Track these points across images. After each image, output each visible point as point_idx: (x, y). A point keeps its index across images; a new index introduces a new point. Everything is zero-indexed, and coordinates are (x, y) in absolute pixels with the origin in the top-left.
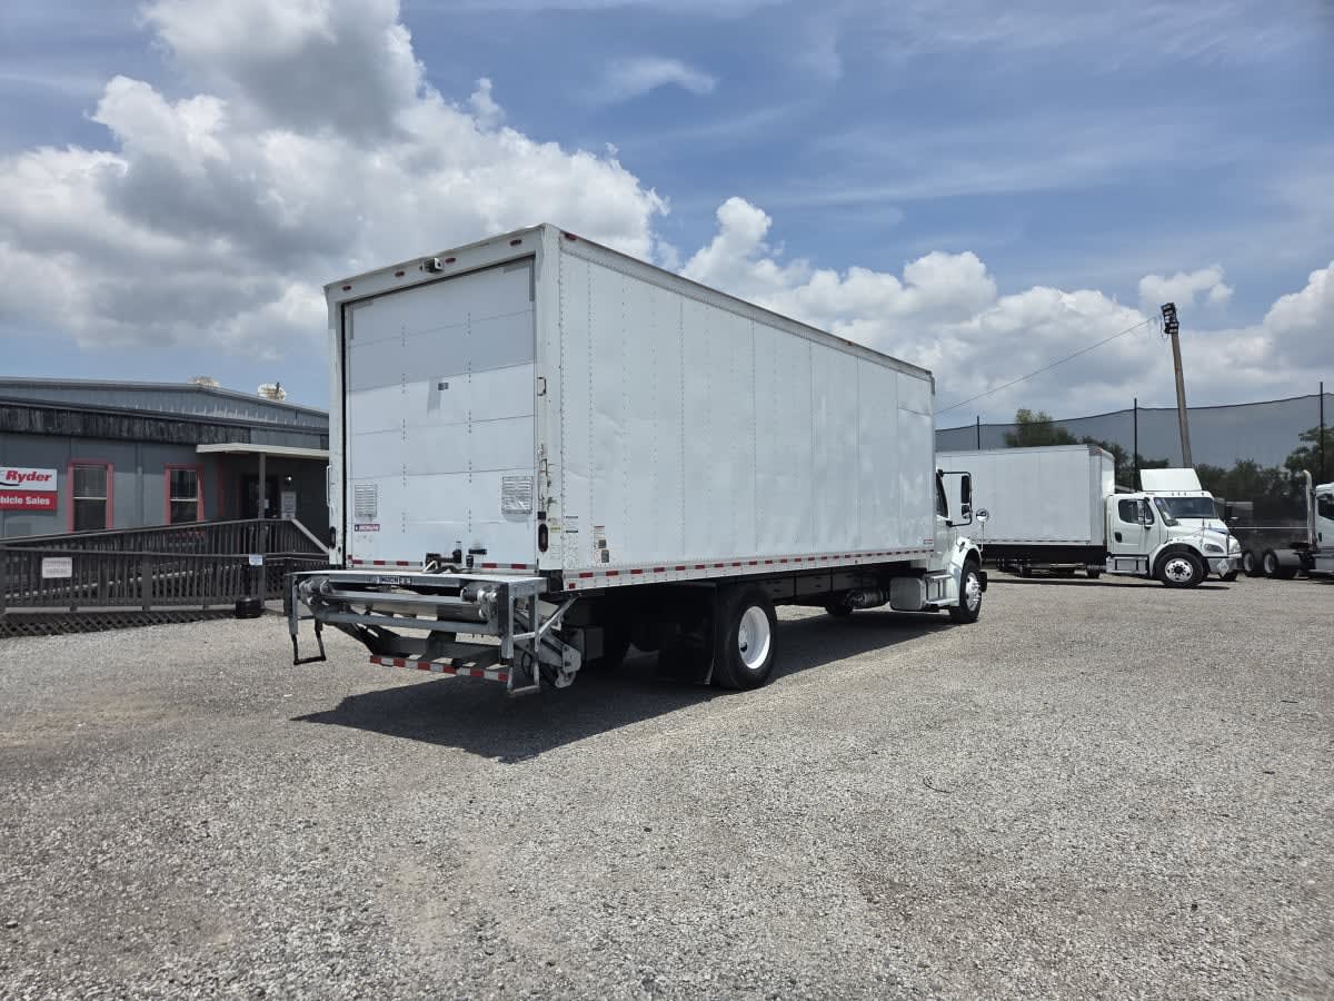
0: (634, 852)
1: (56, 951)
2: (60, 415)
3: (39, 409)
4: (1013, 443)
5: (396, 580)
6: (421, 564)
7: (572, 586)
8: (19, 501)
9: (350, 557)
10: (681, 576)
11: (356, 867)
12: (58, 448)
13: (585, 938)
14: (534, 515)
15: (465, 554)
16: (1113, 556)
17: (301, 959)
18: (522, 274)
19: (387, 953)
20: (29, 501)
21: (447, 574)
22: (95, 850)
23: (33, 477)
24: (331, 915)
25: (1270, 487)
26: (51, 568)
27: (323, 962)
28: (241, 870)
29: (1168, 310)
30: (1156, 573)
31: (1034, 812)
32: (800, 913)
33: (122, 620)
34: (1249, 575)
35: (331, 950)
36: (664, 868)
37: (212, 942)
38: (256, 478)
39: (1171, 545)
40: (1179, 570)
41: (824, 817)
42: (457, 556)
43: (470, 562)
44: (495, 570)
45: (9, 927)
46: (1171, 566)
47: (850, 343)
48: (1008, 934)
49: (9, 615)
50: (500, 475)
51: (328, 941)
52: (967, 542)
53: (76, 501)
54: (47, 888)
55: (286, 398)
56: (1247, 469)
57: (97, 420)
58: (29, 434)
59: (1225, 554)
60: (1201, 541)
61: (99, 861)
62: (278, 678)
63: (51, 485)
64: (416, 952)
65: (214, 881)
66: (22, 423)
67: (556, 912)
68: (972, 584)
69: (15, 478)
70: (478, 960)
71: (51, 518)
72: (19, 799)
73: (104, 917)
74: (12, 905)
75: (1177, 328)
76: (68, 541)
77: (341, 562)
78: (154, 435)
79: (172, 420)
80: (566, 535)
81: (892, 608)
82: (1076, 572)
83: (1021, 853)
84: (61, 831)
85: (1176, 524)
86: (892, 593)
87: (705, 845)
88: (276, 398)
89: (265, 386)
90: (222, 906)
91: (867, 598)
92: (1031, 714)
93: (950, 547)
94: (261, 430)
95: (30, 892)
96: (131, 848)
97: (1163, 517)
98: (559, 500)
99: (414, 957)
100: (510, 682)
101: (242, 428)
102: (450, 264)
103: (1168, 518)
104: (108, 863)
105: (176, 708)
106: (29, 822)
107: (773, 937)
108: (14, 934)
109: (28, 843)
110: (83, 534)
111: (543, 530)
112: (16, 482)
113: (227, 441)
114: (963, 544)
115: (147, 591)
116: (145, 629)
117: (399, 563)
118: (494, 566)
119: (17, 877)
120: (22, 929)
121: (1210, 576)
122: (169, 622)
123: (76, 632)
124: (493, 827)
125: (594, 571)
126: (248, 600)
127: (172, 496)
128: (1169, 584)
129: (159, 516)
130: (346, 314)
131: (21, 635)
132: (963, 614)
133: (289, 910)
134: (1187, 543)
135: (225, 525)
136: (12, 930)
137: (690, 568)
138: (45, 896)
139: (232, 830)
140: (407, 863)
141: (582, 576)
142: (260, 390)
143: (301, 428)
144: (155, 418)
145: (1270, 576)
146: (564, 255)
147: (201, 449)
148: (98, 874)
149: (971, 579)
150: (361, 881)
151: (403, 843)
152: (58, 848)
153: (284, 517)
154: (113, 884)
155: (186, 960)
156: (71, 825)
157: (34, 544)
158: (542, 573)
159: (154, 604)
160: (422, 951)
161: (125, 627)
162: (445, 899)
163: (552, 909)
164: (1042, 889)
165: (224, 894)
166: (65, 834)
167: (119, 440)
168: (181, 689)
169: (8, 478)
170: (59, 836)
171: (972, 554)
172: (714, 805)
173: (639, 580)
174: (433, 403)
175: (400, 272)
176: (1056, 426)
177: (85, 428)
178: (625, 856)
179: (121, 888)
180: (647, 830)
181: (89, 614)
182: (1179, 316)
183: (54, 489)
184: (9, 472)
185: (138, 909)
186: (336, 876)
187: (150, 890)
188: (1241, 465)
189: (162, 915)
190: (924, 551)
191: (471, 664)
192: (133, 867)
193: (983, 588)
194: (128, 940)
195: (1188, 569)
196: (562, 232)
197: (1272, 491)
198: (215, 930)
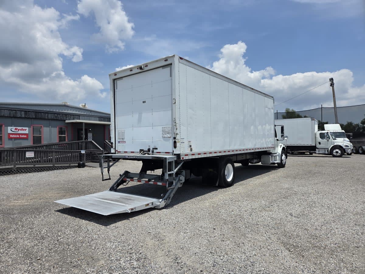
0: (213, 236)
1: (54, 267)
2: (29, 112)
3: (23, 111)
4: (284, 117)
5: (132, 157)
6: (138, 152)
7: (183, 158)
8: (18, 136)
9: (117, 151)
10: (211, 155)
11: (134, 240)
12: (28, 121)
13: (209, 262)
14: (172, 138)
15: (151, 149)
16: (318, 149)
17: (126, 269)
18: (167, 70)
19: (152, 267)
20: (21, 136)
21: (146, 155)
22: (57, 235)
23: (22, 130)
24: (131, 255)
25: (357, 129)
26: (29, 155)
27: (134, 270)
28: (101, 241)
29: (331, 80)
30: (330, 153)
31: (327, 223)
32: (270, 255)
33: (47, 168)
34: (355, 153)
35: (135, 266)
36: (224, 241)
37: (98, 264)
38: (82, 130)
39: (335, 145)
40: (337, 152)
41: (265, 225)
42: (149, 150)
43: (153, 152)
44: (160, 154)
45: (38, 259)
46: (335, 151)
47: (253, 89)
48: (335, 261)
49: (17, 168)
50: (161, 127)
51: (133, 264)
52: (282, 145)
53: (33, 136)
54: (46, 247)
55: (88, 107)
56: (350, 124)
57: (39, 114)
58: (21, 118)
59: (350, 148)
60: (343, 144)
61: (59, 239)
62: (94, 185)
63: (27, 132)
64: (160, 267)
65: (94, 245)
66: (19, 115)
67: (197, 254)
68: (284, 157)
69: (17, 130)
70: (179, 270)
71: (27, 141)
72: (31, 220)
73: (65, 256)
74: (37, 253)
75: (334, 85)
76: (32, 147)
77: (114, 152)
78: (54, 118)
79: (59, 114)
80: (181, 144)
81: (262, 164)
82: (306, 153)
83: (328, 236)
84: (45, 230)
85: (336, 139)
86: (262, 160)
87: (233, 234)
88: (85, 107)
89: (82, 104)
90: (98, 252)
91: (255, 161)
92: (313, 194)
93: (277, 146)
94: (83, 116)
95: (42, 249)
96: (67, 235)
97: (332, 138)
98: (179, 134)
99: (160, 269)
100: (167, 186)
101: (77, 116)
102: (146, 67)
103: (334, 138)
104: (62, 239)
105: (68, 193)
106: (36, 227)
107: (265, 263)
108: (40, 262)
109: (37, 234)
110: (35, 145)
111: (175, 142)
112: (17, 131)
113: (74, 119)
114: (281, 145)
115: (54, 160)
116: (54, 171)
117: (132, 152)
118: (160, 153)
119: (37, 244)
120: (42, 260)
121: (345, 154)
122: (60, 169)
123: (36, 172)
124: (169, 228)
125: (189, 154)
126: (81, 163)
127: (59, 134)
128: (334, 156)
129: (56, 140)
130: (115, 82)
131: (20, 173)
132: (281, 165)
133: (118, 254)
134: (339, 144)
135: (74, 143)
136: (39, 260)
137: (213, 153)
138: (46, 250)
139: (94, 229)
140: (148, 239)
141: (186, 155)
142: (80, 106)
143: (92, 115)
144: (54, 113)
145: (361, 154)
146: (180, 64)
147: (67, 121)
148: (60, 243)
149: (283, 155)
150: (136, 245)
151: (144, 233)
152: (46, 235)
153: (89, 140)
154: (65, 246)
155: (93, 270)
156: (48, 228)
157: (23, 148)
158: (175, 155)
159: (56, 164)
160: (162, 267)
161: (48, 170)
162: (163, 250)
163: (195, 254)
164: (339, 247)
165: (98, 249)
166: (47, 231)
167: (45, 119)
168: (68, 188)
169: (15, 130)
170: (45, 231)
171: (283, 148)
172: (231, 222)
173: (200, 156)
175: (131, 70)
176: (297, 113)
177: (36, 116)
178: (211, 237)
179: (68, 247)
180: (214, 229)
181: (39, 167)
182: (334, 82)
183: (28, 133)
184: (15, 128)
185: (74, 253)
186: (129, 243)
187: (76, 247)
188: (348, 123)
189: (82, 255)
190: (272, 148)
191: (153, 180)
192: (69, 240)
193: (286, 158)
194: (74, 263)
195: (340, 152)
196: (179, 57)
197: (357, 130)
198: (99, 260)
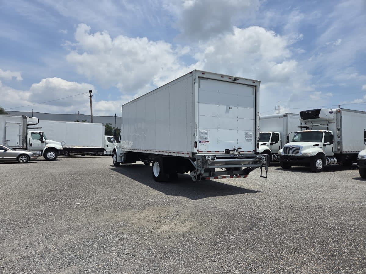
6: (223, 152)
9: (198, 150)
14: (253, 141)
16: (106, 150)
18: (251, 89)
42: (234, 149)
43: (237, 151)
44: (244, 152)
50: (245, 131)
174: (227, 112)
175: (222, 76)
